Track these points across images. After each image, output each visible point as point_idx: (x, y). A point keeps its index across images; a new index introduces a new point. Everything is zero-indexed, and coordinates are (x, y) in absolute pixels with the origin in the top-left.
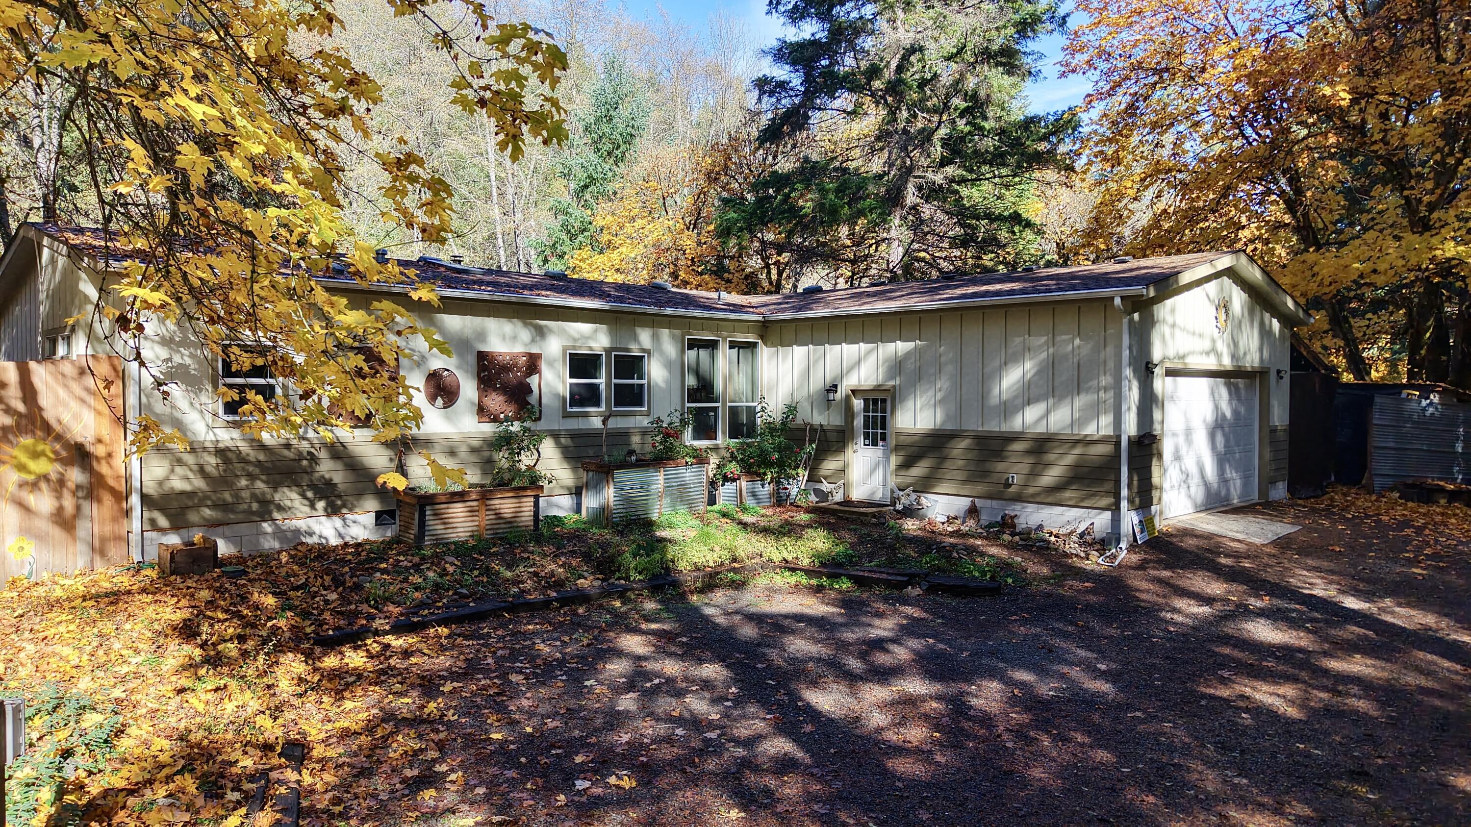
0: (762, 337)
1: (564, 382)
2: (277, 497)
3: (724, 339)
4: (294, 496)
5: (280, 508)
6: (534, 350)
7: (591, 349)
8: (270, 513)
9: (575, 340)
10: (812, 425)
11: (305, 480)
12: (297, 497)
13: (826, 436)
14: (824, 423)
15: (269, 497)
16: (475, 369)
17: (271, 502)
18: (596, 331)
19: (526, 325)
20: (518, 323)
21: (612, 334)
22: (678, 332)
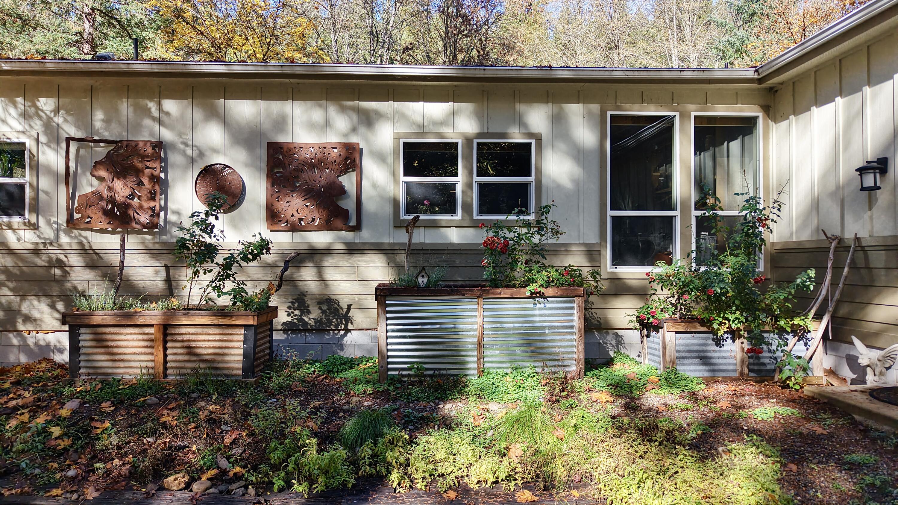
0: (767, 109)
1: (396, 181)
2: (25, 307)
3: (684, 116)
4: (43, 306)
5: (27, 319)
6: (353, 139)
7: (440, 135)
8: (14, 323)
9: (419, 126)
10: (840, 240)
11: (55, 291)
12: (47, 308)
13: (867, 258)
14: (863, 234)
15: (15, 306)
16: (264, 165)
17: (18, 311)
18: (454, 113)
19: (343, 109)
20: (332, 110)
21: (479, 116)
22: (595, 108)
